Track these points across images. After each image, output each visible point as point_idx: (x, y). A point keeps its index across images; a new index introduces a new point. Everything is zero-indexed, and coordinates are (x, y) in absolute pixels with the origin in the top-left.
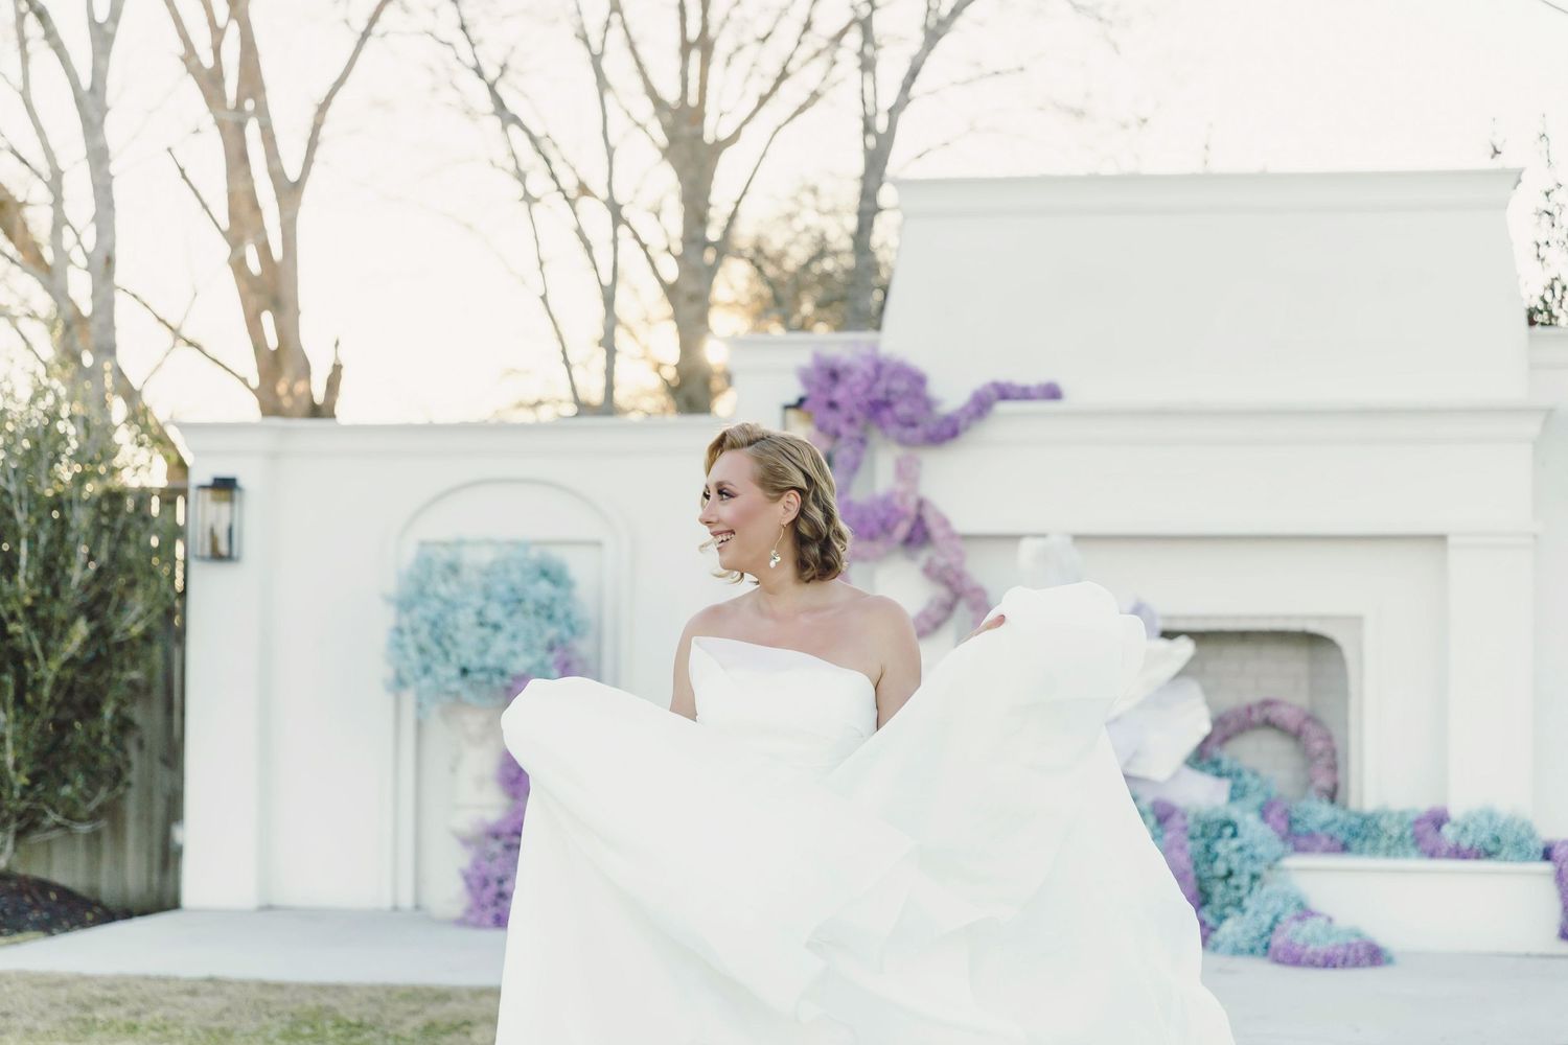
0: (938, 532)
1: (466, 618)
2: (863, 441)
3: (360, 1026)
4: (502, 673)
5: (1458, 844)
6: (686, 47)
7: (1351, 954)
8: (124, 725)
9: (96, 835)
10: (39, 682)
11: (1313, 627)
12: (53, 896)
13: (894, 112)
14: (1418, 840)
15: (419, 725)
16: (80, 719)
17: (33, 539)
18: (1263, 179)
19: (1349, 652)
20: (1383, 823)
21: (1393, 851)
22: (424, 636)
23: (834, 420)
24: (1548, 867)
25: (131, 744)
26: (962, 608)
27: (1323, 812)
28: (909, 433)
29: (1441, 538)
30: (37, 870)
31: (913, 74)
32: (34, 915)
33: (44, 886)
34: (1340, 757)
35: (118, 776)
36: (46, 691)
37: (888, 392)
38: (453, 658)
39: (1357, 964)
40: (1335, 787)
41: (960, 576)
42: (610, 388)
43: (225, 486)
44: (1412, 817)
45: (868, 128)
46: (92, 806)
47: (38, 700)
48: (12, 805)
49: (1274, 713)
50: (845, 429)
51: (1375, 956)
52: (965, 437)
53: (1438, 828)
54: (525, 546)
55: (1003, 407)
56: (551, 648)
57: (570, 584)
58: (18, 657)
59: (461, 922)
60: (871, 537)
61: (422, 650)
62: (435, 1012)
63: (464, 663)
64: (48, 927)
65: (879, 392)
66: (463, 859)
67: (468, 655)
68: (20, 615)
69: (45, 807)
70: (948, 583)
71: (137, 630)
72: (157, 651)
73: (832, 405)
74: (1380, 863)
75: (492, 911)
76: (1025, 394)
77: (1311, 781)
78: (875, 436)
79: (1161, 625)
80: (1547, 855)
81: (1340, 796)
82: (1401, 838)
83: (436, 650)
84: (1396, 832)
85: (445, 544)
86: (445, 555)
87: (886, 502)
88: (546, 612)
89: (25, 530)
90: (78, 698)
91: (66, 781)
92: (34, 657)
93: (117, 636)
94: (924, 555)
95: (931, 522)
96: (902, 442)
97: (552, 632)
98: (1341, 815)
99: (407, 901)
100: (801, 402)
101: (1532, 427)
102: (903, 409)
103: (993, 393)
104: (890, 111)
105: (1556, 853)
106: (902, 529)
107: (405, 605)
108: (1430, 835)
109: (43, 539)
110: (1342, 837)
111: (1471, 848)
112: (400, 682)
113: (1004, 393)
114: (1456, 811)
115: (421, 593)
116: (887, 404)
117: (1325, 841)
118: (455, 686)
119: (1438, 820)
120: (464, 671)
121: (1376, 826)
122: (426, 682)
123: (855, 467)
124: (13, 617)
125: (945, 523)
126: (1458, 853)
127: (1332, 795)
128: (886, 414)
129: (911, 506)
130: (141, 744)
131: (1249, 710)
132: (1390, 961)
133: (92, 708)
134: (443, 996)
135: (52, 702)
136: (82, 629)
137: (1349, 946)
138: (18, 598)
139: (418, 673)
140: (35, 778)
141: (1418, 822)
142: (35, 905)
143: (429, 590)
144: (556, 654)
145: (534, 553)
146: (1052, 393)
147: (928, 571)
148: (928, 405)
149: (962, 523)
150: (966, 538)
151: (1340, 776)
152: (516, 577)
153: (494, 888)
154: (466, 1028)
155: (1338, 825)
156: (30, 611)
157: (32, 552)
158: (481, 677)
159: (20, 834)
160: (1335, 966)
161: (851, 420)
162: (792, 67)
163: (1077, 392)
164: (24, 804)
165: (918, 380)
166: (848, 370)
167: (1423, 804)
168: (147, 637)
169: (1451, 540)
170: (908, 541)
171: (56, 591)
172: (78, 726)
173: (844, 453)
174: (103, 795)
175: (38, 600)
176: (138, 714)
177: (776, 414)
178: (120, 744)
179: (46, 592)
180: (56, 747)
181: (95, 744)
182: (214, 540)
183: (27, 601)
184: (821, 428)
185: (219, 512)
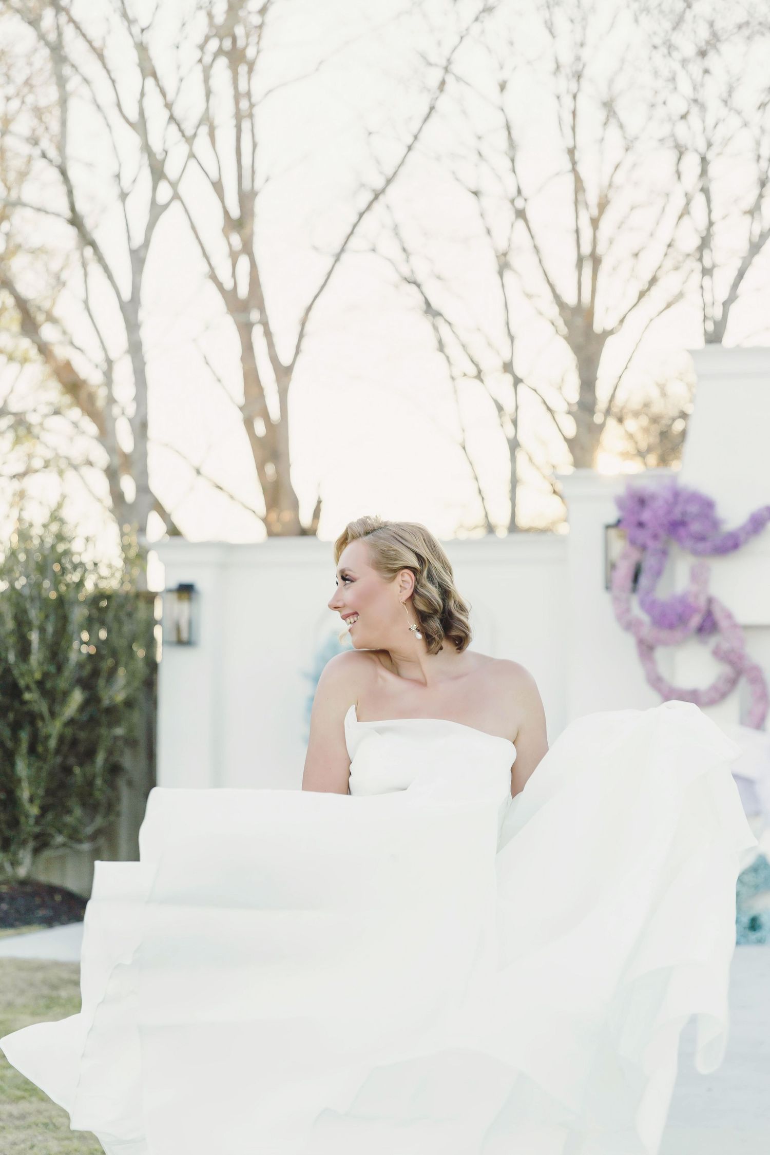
0: (723, 623)
2: (664, 553)
6: (581, 261)
8: (114, 770)
10: (48, 737)
12: (58, 898)
13: (726, 304)
16: (81, 764)
17: (42, 630)
23: (643, 536)
25: (122, 784)
26: (743, 683)
28: (701, 546)
30: (55, 879)
31: (741, 276)
32: (41, 913)
33: (52, 890)
35: (111, 807)
36: (53, 743)
37: (684, 514)
41: (741, 657)
42: (514, 514)
43: (186, 590)
46: (89, 830)
47: (46, 750)
48: (29, 829)
50: (651, 544)
52: (744, 549)
58: (33, 718)
60: (671, 627)
64: (50, 922)
65: (677, 514)
68: (33, 686)
69: (52, 831)
70: (731, 663)
71: (120, 697)
72: (136, 717)
73: (641, 525)
78: (675, 548)
87: (683, 600)
89: (36, 622)
90: (81, 748)
91: (69, 812)
92: (42, 718)
93: (106, 702)
94: (713, 641)
95: (718, 615)
96: (695, 553)
102: (696, 527)
103: (767, 514)
104: (724, 304)
106: (695, 621)
109: (50, 629)
116: (683, 523)
123: (658, 573)
124: (28, 688)
125: (729, 616)
128: (682, 531)
129: (702, 602)
130: (130, 783)
133: (90, 754)
135: (58, 751)
136: (77, 697)
138: (31, 672)
140: (44, 810)
142: (43, 905)
147: (717, 653)
148: (715, 524)
149: (743, 616)
150: (746, 627)
156: (40, 684)
157: (42, 640)
159: (36, 851)
161: (655, 537)
162: (659, 274)
164: (37, 830)
165: (708, 505)
166: (653, 497)
168: (129, 704)
170: (701, 630)
171: (60, 669)
172: (77, 770)
173: (650, 562)
174: (99, 821)
175: (46, 675)
176: (127, 761)
177: (599, 532)
178: (111, 784)
179: (52, 669)
180: (62, 786)
181: (90, 783)
182: (178, 630)
183: (38, 676)
184: (633, 542)
185: (181, 610)
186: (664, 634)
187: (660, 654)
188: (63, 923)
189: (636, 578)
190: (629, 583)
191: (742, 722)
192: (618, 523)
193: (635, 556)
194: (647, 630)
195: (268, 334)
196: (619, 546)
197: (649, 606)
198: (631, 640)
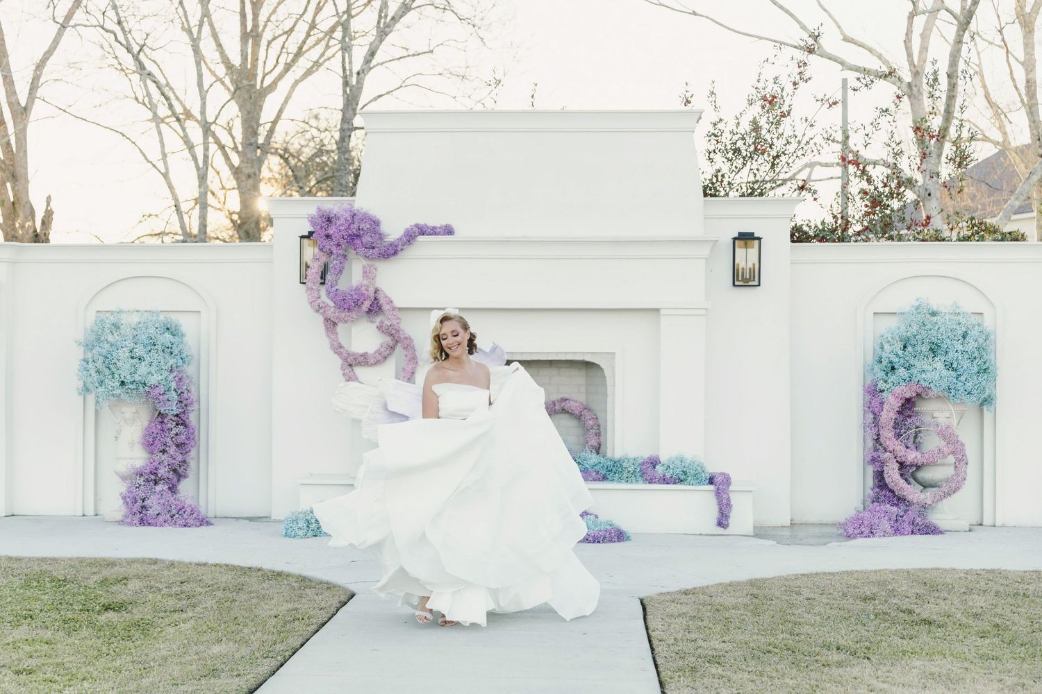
0: (386, 307)
1: (124, 354)
2: (345, 256)
3: (64, 581)
4: (145, 384)
5: (664, 476)
6: (245, 36)
7: (607, 536)
11: (588, 358)
13: (361, 74)
14: (643, 473)
15: (97, 412)
18: (563, 114)
19: (607, 373)
20: (625, 465)
21: (630, 480)
22: (99, 364)
23: (329, 245)
24: (712, 487)
26: (399, 348)
27: (593, 458)
28: (370, 252)
29: (657, 310)
31: (372, 54)
34: (602, 430)
37: (359, 229)
38: (116, 376)
39: (610, 541)
40: (600, 445)
41: (398, 331)
42: (203, 226)
44: (640, 461)
45: (346, 84)
49: (567, 405)
50: (334, 250)
51: (620, 536)
52: (401, 254)
53: (654, 467)
54: (157, 313)
55: (420, 238)
56: (171, 371)
57: (183, 335)
59: (121, 522)
60: (349, 310)
61: (98, 372)
62: (106, 572)
63: (122, 379)
65: (354, 229)
66: (123, 488)
67: (125, 375)
70: (391, 335)
73: (328, 236)
74: (623, 486)
75: (138, 516)
76: (434, 231)
77: (587, 443)
78: (351, 254)
79: (507, 357)
80: (711, 481)
81: (602, 450)
82: (634, 472)
83: (107, 372)
84: (631, 469)
85: (112, 313)
86: (112, 319)
87: (357, 289)
88: (169, 350)
94: (378, 319)
95: (382, 301)
96: (366, 257)
97: (172, 362)
98: (602, 460)
99: (90, 511)
100: (311, 234)
101: (705, 251)
102: (367, 239)
103: (416, 229)
104: (358, 73)
105: (716, 480)
106: (367, 305)
107: (89, 346)
108: (649, 471)
110: (604, 472)
111: (671, 477)
112: (87, 390)
113: (423, 231)
114: (663, 459)
115: (98, 340)
116: (359, 236)
117: (594, 474)
118: (118, 392)
119: (654, 463)
120: (123, 383)
121: (621, 465)
122: (101, 389)
123: (341, 271)
125: (390, 301)
126: (664, 480)
127: (598, 449)
128: (358, 242)
129: (372, 294)
131: (554, 403)
132: (628, 538)
134: (112, 564)
137: (606, 531)
139: (97, 384)
141: (643, 464)
143: (102, 338)
144: (175, 374)
145: (162, 317)
146: (449, 231)
147: (380, 328)
148: (381, 236)
149: (398, 303)
150: (400, 309)
151: (602, 439)
152: (152, 331)
153: (140, 503)
154: (125, 581)
155: (602, 465)
158: (131, 386)
160: (599, 542)
161: (338, 245)
162: (304, 49)
163: (461, 231)
165: (376, 223)
166: (337, 217)
167: (646, 454)
169: (662, 312)
170: (370, 311)
173: (334, 263)
184: (321, 249)
186: (344, 315)
187: (340, 328)
189: (323, 276)
190: (318, 279)
191: (397, 377)
193: (324, 259)
194: (332, 312)
196: (310, 251)
197: (334, 295)
198: (320, 319)
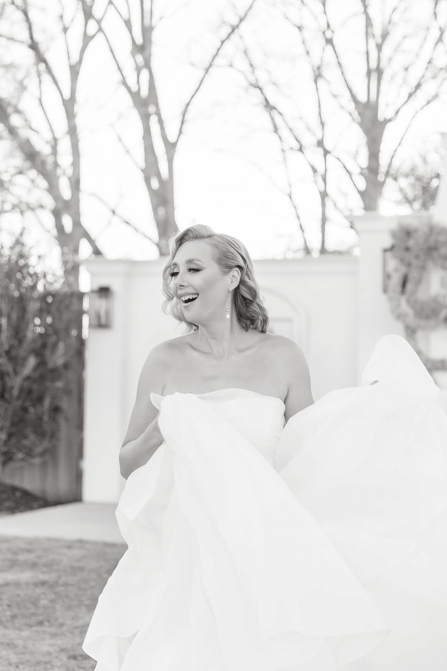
2: (423, 268)
8: (56, 410)
9: (44, 465)
10: (12, 388)
12: (18, 494)
16: (34, 406)
17: (9, 317)
23: (408, 257)
25: (61, 419)
30: (16, 482)
32: (8, 504)
33: (14, 489)
35: (54, 435)
36: (15, 392)
37: (436, 242)
43: (104, 291)
46: (39, 449)
47: (11, 396)
50: (414, 262)
60: (428, 317)
64: (13, 510)
65: (432, 242)
69: (14, 450)
71: (60, 362)
72: (71, 375)
73: (407, 249)
78: (430, 265)
87: (435, 300)
89: (5, 312)
90: (34, 396)
91: (26, 437)
92: (9, 375)
93: (51, 365)
96: (444, 268)
102: (444, 251)
106: (444, 314)
109: (14, 316)
116: (436, 248)
123: (419, 282)
128: (435, 254)
130: (67, 419)
133: (40, 399)
135: (19, 397)
136: (32, 361)
140: (10, 436)
142: (8, 499)
156: (8, 353)
157: (9, 323)
159: (5, 463)
161: (417, 257)
162: (422, 82)
164: (5, 449)
166: (416, 231)
168: (66, 366)
171: (21, 342)
172: (32, 410)
173: (414, 274)
174: (46, 444)
175: (11, 347)
176: (65, 404)
177: (379, 254)
178: (53, 419)
179: (15, 343)
180: (22, 420)
181: (40, 419)
182: (99, 317)
183: (6, 347)
184: (402, 260)
185: (101, 304)
186: (423, 323)
187: (420, 335)
188: (21, 511)
189: (404, 284)
190: (399, 288)
192: (392, 248)
193: (403, 270)
194: (411, 319)
195: (161, 122)
196: (393, 264)
197: (413, 303)
198: (400, 327)
